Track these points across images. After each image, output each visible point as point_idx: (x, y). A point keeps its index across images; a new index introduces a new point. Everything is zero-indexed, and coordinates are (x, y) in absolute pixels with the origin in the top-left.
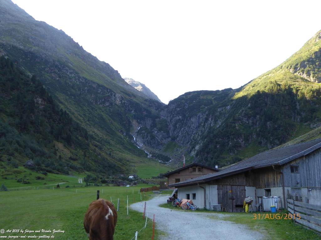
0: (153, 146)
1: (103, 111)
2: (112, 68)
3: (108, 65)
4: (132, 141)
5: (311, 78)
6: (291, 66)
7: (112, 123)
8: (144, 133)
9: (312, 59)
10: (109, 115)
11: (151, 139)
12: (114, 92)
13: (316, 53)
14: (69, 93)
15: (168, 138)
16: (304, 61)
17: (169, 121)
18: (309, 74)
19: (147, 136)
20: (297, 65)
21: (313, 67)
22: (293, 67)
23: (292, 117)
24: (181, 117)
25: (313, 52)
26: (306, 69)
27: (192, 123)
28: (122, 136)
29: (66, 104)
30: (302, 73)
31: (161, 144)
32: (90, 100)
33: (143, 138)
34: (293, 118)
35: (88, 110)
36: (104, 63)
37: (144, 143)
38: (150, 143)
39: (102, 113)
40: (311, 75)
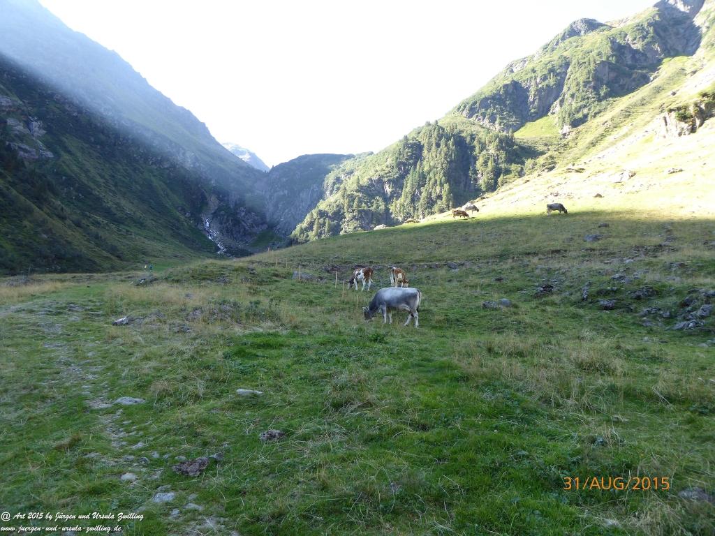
0: (235, 236)
1: (154, 176)
2: (195, 118)
3: (189, 113)
4: (200, 227)
5: (497, 126)
6: (465, 107)
7: (167, 195)
8: (223, 215)
9: (500, 95)
10: (166, 184)
11: (234, 225)
12: (183, 149)
13: (506, 86)
14: (92, 139)
15: (262, 224)
16: (486, 99)
17: (268, 197)
18: (493, 120)
19: (228, 220)
20: (475, 103)
21: (501, 108)
22: (468, 107)
23: (460, 183)
24: (286, 192)
25: (501, 85)
26: (489, 111)
27: (302, 201)
28: (182, 218)
29: (79, 154)
30: (481, 117)
31: (250, 234)
32: (135, 156)
33: (221, 223)
34: (462, 185)
35: (126, 170)
36: (183, 109)
37: (221, 231)
38: (232, 231)
39: (153, 179)
40: (498, 121)
